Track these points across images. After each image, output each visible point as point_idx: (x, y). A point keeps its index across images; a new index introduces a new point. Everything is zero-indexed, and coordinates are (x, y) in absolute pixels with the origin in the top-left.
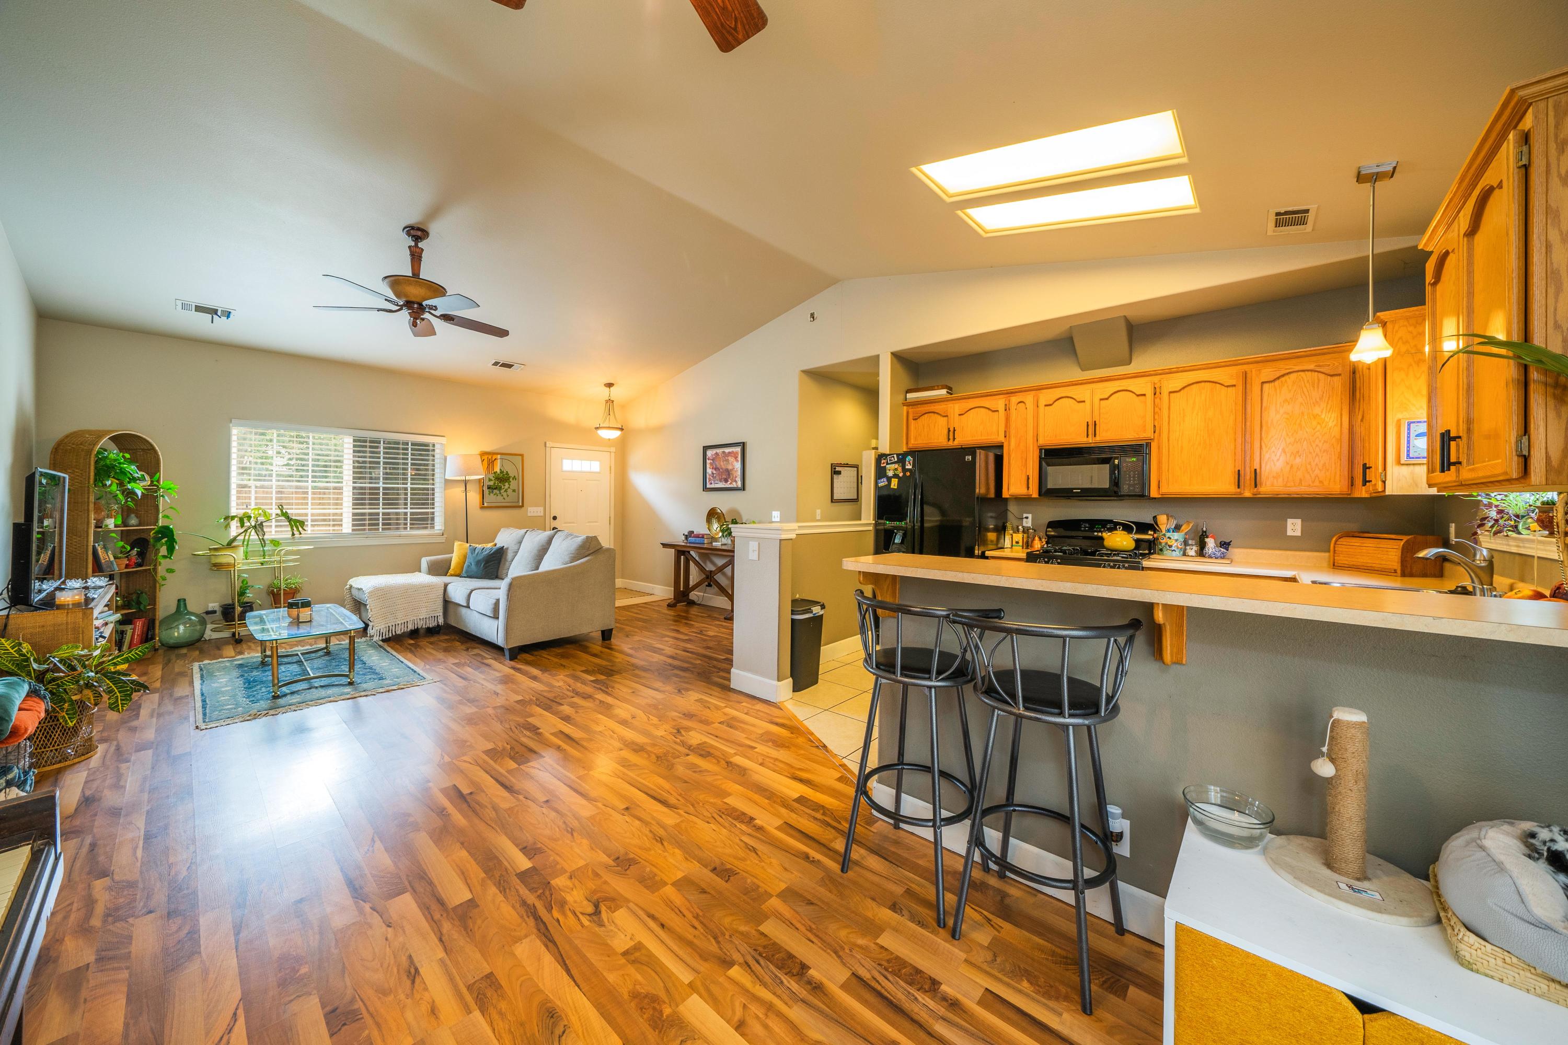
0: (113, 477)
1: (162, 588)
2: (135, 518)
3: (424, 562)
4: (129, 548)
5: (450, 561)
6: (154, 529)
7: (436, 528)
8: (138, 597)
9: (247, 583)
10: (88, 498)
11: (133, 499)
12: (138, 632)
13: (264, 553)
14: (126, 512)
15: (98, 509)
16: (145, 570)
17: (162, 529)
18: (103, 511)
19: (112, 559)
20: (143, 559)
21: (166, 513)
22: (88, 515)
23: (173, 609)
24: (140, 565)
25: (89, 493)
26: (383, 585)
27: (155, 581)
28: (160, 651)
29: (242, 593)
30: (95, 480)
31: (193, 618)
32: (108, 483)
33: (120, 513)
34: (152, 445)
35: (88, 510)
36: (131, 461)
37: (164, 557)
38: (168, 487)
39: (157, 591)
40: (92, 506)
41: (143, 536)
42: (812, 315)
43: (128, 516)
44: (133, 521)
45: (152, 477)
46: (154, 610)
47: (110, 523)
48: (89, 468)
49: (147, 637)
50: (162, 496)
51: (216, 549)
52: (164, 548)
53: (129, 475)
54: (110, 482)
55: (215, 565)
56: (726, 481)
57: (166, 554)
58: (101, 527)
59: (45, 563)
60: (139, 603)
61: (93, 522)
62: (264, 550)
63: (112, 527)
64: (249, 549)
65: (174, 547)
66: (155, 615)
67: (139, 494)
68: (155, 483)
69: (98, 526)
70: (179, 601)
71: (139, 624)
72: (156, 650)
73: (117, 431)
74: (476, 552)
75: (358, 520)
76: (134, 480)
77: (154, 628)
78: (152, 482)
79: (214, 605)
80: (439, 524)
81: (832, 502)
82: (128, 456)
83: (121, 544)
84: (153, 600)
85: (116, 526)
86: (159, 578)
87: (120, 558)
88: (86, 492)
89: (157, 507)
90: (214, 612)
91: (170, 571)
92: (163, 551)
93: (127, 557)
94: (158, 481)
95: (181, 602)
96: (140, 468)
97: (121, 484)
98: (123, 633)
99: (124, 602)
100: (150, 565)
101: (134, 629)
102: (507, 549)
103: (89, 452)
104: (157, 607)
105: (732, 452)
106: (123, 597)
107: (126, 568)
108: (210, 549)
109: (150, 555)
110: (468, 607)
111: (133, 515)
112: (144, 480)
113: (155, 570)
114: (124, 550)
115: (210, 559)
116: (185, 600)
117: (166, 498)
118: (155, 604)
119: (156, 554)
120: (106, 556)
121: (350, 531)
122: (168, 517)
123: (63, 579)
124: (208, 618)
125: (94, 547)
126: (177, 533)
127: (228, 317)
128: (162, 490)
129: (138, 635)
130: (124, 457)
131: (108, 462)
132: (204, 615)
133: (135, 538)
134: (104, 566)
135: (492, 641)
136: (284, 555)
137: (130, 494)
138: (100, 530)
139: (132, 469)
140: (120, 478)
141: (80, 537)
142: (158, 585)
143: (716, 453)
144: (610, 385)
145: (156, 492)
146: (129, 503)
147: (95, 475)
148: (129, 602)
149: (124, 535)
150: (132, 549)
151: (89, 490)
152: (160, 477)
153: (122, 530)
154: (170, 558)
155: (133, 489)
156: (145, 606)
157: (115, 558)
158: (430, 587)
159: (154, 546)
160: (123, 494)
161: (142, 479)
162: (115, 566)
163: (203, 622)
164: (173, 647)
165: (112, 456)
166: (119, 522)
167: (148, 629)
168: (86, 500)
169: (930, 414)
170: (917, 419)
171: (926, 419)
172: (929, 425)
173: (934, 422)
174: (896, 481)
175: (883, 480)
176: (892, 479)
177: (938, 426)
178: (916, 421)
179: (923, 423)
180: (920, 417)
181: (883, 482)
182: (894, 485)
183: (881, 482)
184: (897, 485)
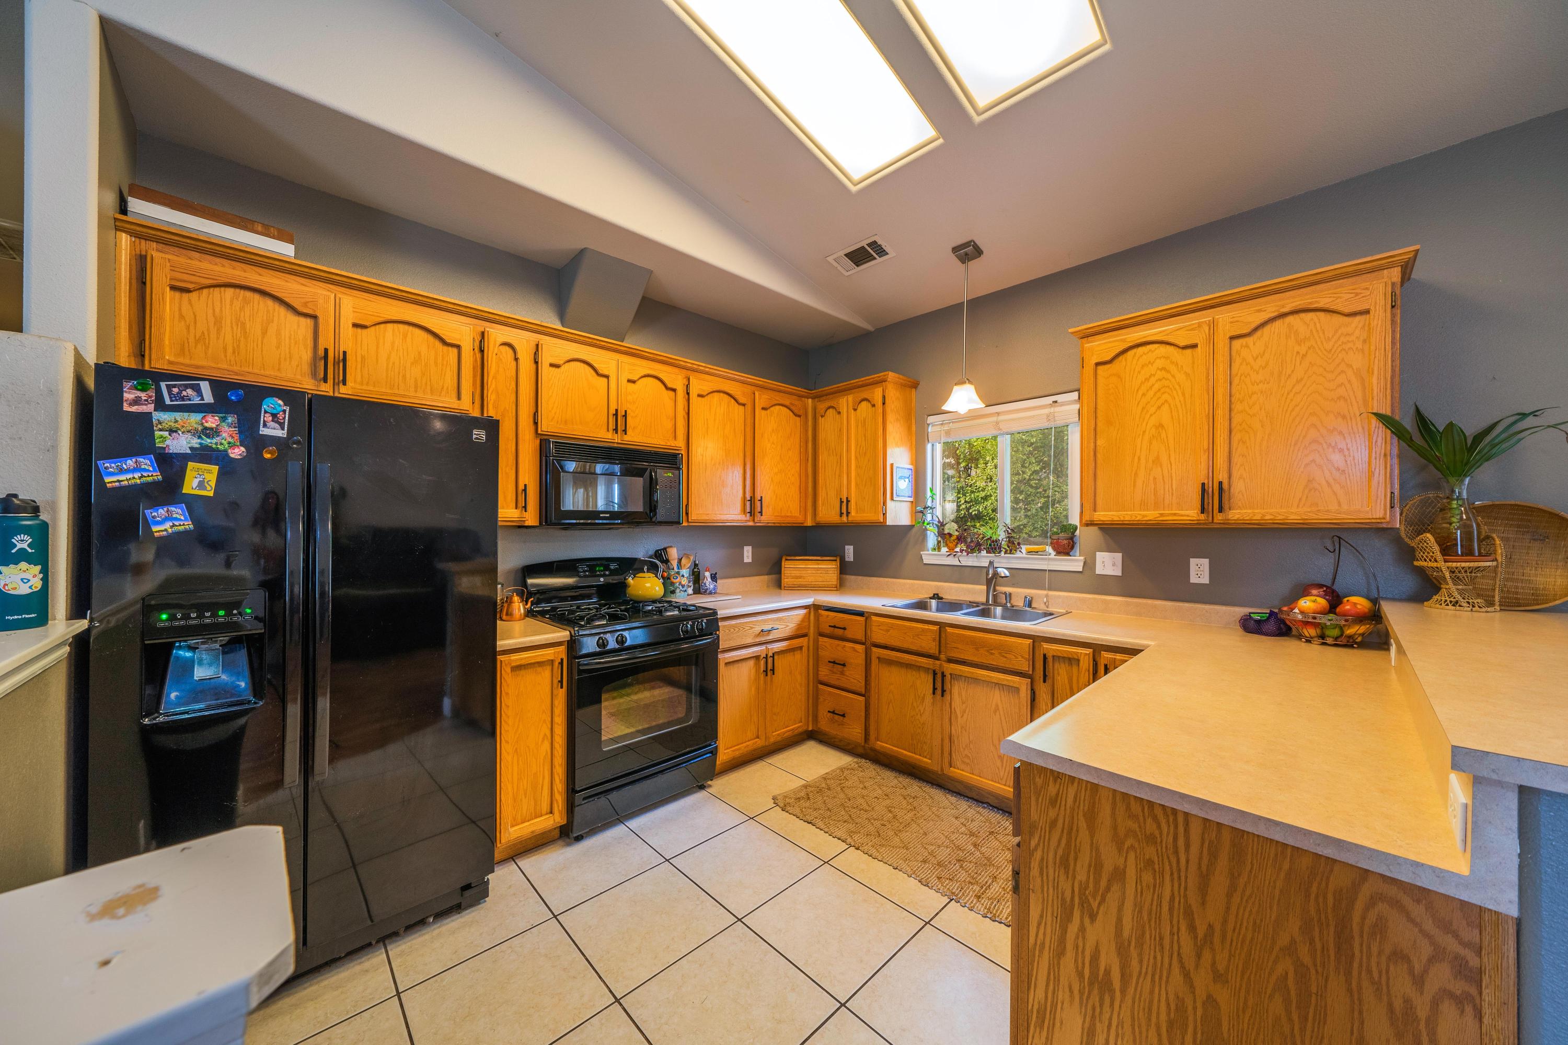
169: (249, 294)
170: (188, 291)
171: (228, 301)
172: (243, 324)
173: (276, 319)
174: (211, 473)
175: (130, 463)
176: (191, 465)
177: (278, 333)
178: (185, 296)
179: (217, 310)
180: (205, 291)
181: (134, 470)
182: (201, 485)
183: (121, 471)
184: (213, 484)
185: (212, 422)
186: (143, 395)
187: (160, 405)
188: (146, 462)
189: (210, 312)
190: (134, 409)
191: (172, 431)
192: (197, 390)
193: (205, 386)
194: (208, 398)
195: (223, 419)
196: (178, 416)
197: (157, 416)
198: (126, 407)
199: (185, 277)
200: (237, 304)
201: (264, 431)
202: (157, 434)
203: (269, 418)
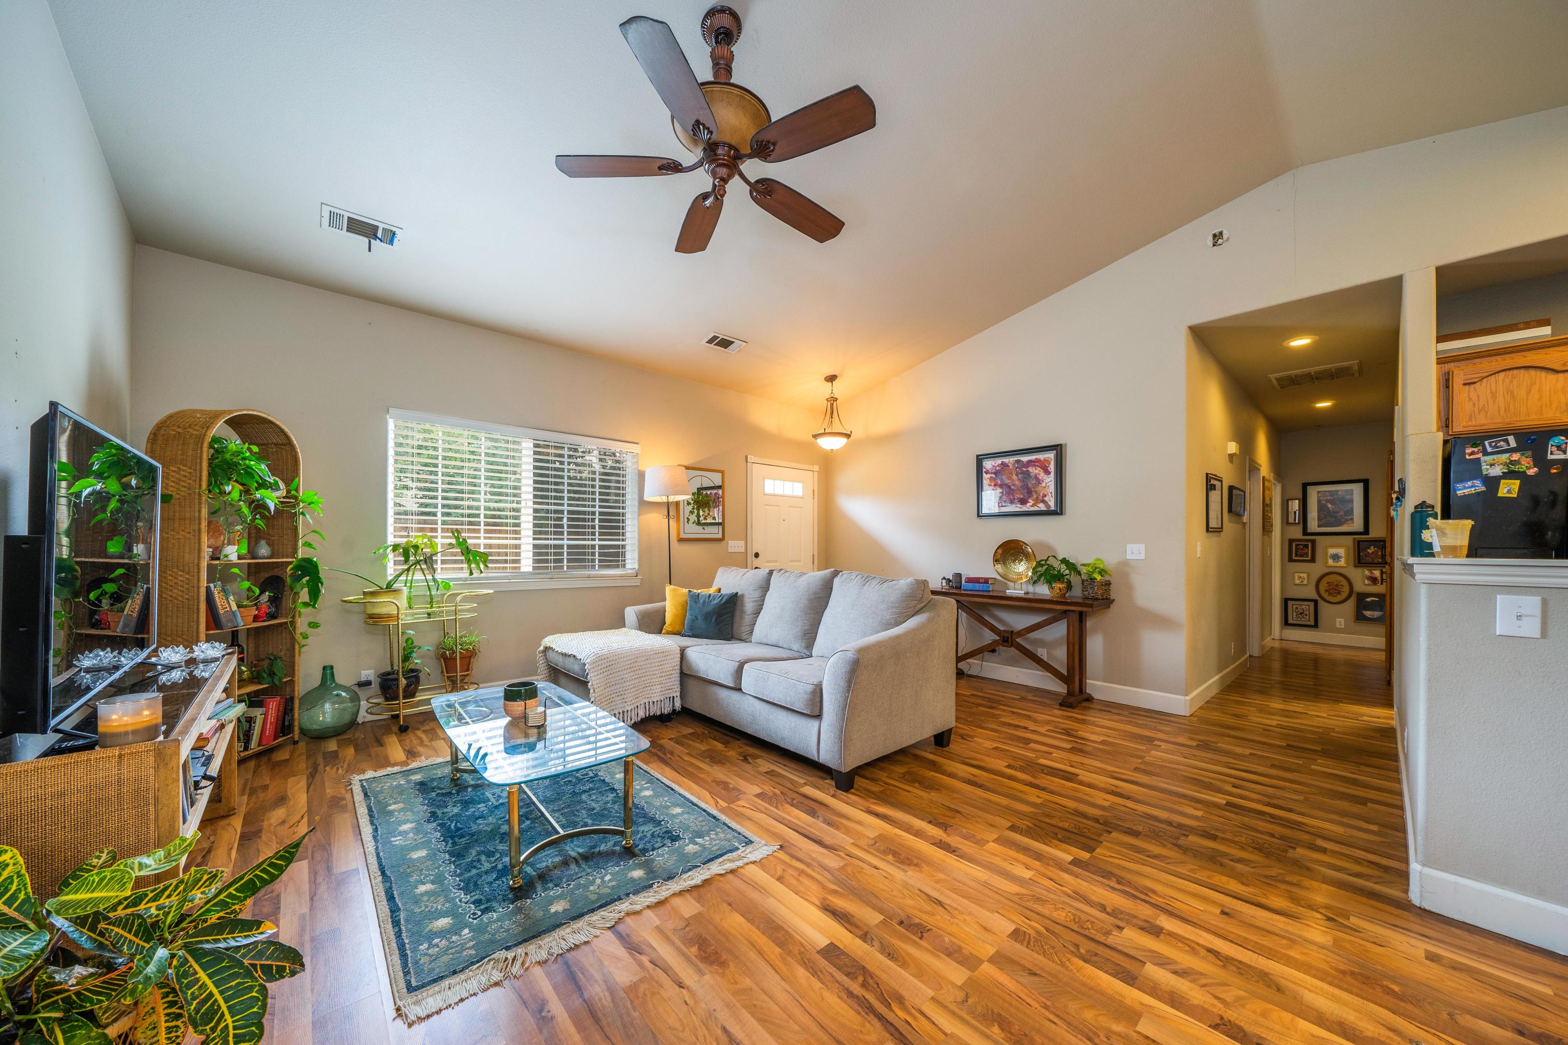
0: (236, 481)
1: (303, 650)
2: (266, 547)
3: (631, 613)
4: (257, 591)
5: (663, 611)
6: (291, 563)
7: (628, 566)
8: (271, 665)
9: (413, 643)
10: (200, 511)
11: (263, 517)
12: (271, 718)
13: (432, 599)
14: (254, 536)
15: (213, 529)
16: (281, 625)
17: (304, 564)
18: (221, 534)
19: (234, 608)
20: (277, 608)
21: (309, 539)
22: (199, 539)
23: (316, 681)
24: (274, 617)
25: (200, 503)
26: (605, 651)
27: (293, 640)
28: (302, 745)
29: (406, 658)
30: (210, 484)
31: (344, 694)
32: (228, 489)
33: (246, 535)
34: (288, 437)
35: (200, 531)
36: (261, 457)
37: (306, 604)
38: (309, 501)
39: (297, 655)
40: (204, 524)
41: (276, 572)
42: (1217, 237)
43: (257, 542)
44: (264, 550)
45: (288, 483)
46: (292, 682)
47: (232, 553)
48: (201, 464)
49: (284, 727)
50: (303, 513)
51: (373, 594)
52: (306, 590)
53: (257, 478)
54: (230, 487)
55: (371, 616)
56: (1023, 502)
57: (307, 599)
58: (218, 559)
59: (135, 615)
60: (272, 674)
61: (207, 551)
62: (431, 595)
63: (234, 558)
64: (413, 594)
65: (319, 591)
66: (293, 691)
67: (272, 508)
68: (293, 492)
69: (214, 557)
70: (324, 668)
71: (273, 705)
72: (295, 743)
73: (240, 410)
74: (701, 601)
75: (540, 553)
76: (262, 485)
77: (292, 710)
78: (288, 492)
79: (368, 674)
80: (632, 561)
81: (1207, 530)
82: (255, 449)
83: (246, 584)
84: (291, 668)
85: (240, 557)
86: (298, 637)
87: (246, 606)
88: (197, 501)
89: (295, 530)
90: (368, 683)
91: (314, 625)
92: (304, 595)
93: (256, 605)
94: (297, 490)
95: (328, 671)
96: (273, 470)
97: (247, 491)
98: (250, 720)
99: (252, 673)
100: (286, 617)
101: (266, 714)
102: (743, 596)
103: (200, 439)
104: (296, 679)
105: (1038, 460)
106: (250, 667)
107: (254, 621)
108: (365, 593)
109: (288, 602)
110: (738, 689)
111: (263, 542)
112: (278, 489)
113: (293, 623)
114: (251, 594)
115: (365, 607)
116: (332, 667)
117: (308, 516)
118: (293, 675)
119: (294, 601)
120: (227, 604)
121: (530, 569)
122: (310, 545)
123: (155, 646)
124: (363, 693)
125: (208, 589)
126: (324, 571)
127: (391, 242)
128: (301, 505)
129: (271, 723)
130: (249, 449)
131: (228, 456)
132: (356, 688)
133: (266, 575)
134: (223, 620)
135: (811, 757)
136: (461, 601)
137: (259, 507)
138: (217, 562)
139: (262, 468)
140: (244, 481)
141: (188, 573)
142: (297, 647)
143: (1003, 463)
144: (831, 379)
145: (294, 507)
146: (258, 521)
147: (209, 475)
148: (258, 672)
149: (253, 571)
150: (262, 593)
151: (200, 499)
152: (298, 485)
153: (249, 564)
154: (313, 606)
155: (262, 499)
156: (280, 679)
157: (239, 606)
158: (663, 653)
159: (292, 589)
160: (249, 507)
161: (274, 487)
162: (239, 619)
163: (355, 699)
164: (319, 736)
165: (232, 447)
166: (244, 551)
167: (285, 713)
168: (197, 514)
169: (1515, 372)
170: (1474, 383)
171: (1501, 382)
172: (1512, 392)
173: (1538, 382)
174: (1515, 485)
175: (1470, 483)
176: (1502, 481)
177: (1540, 390)
178: (1472, 386)
179: (1493, 389)
180: (1485, 380)
181: (1472, 487)
182: (1509, 492)
183: (1465, 488)
184: (1517, 490)
185: (1516, 457)
186: (1476, 450)
187: (1486, 453)
188: (1477, 483)
189: (1488, 391)
190: (1472, 457)
191: (1491, 465)
192: (1507, 441)
193: (1511, 439)
194: (1513, 444)
195: (1522, 455)
196: (1495, 457)
197: (1483, 459)
198: (1467, 457)
199: (1473, 376)
200: (1507, 381)
201: (1550, 457)
202: (1484, 467)
203: (1554, 449)
